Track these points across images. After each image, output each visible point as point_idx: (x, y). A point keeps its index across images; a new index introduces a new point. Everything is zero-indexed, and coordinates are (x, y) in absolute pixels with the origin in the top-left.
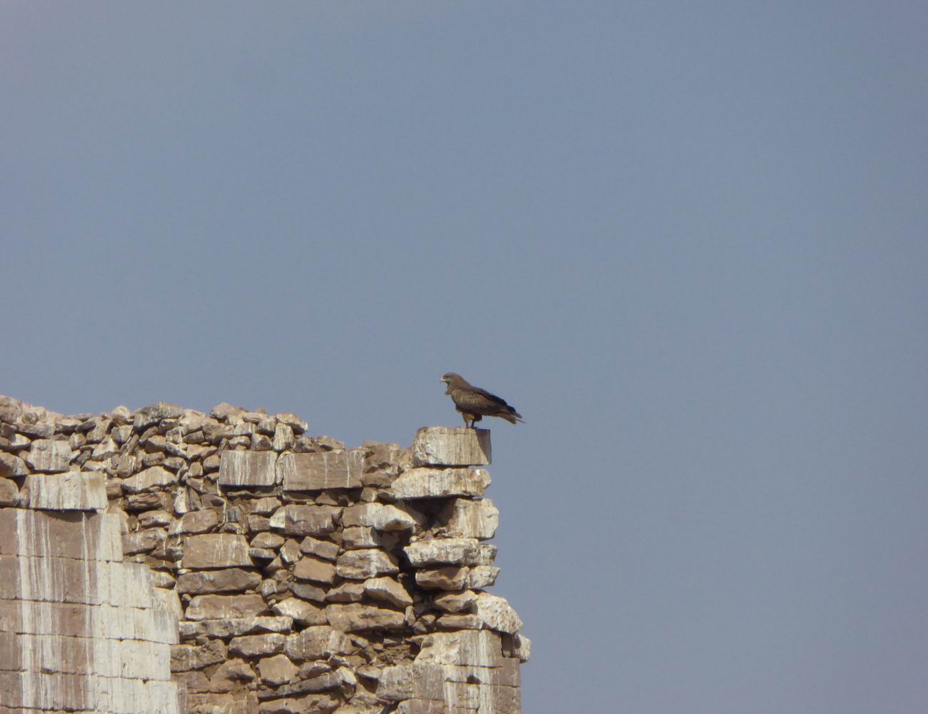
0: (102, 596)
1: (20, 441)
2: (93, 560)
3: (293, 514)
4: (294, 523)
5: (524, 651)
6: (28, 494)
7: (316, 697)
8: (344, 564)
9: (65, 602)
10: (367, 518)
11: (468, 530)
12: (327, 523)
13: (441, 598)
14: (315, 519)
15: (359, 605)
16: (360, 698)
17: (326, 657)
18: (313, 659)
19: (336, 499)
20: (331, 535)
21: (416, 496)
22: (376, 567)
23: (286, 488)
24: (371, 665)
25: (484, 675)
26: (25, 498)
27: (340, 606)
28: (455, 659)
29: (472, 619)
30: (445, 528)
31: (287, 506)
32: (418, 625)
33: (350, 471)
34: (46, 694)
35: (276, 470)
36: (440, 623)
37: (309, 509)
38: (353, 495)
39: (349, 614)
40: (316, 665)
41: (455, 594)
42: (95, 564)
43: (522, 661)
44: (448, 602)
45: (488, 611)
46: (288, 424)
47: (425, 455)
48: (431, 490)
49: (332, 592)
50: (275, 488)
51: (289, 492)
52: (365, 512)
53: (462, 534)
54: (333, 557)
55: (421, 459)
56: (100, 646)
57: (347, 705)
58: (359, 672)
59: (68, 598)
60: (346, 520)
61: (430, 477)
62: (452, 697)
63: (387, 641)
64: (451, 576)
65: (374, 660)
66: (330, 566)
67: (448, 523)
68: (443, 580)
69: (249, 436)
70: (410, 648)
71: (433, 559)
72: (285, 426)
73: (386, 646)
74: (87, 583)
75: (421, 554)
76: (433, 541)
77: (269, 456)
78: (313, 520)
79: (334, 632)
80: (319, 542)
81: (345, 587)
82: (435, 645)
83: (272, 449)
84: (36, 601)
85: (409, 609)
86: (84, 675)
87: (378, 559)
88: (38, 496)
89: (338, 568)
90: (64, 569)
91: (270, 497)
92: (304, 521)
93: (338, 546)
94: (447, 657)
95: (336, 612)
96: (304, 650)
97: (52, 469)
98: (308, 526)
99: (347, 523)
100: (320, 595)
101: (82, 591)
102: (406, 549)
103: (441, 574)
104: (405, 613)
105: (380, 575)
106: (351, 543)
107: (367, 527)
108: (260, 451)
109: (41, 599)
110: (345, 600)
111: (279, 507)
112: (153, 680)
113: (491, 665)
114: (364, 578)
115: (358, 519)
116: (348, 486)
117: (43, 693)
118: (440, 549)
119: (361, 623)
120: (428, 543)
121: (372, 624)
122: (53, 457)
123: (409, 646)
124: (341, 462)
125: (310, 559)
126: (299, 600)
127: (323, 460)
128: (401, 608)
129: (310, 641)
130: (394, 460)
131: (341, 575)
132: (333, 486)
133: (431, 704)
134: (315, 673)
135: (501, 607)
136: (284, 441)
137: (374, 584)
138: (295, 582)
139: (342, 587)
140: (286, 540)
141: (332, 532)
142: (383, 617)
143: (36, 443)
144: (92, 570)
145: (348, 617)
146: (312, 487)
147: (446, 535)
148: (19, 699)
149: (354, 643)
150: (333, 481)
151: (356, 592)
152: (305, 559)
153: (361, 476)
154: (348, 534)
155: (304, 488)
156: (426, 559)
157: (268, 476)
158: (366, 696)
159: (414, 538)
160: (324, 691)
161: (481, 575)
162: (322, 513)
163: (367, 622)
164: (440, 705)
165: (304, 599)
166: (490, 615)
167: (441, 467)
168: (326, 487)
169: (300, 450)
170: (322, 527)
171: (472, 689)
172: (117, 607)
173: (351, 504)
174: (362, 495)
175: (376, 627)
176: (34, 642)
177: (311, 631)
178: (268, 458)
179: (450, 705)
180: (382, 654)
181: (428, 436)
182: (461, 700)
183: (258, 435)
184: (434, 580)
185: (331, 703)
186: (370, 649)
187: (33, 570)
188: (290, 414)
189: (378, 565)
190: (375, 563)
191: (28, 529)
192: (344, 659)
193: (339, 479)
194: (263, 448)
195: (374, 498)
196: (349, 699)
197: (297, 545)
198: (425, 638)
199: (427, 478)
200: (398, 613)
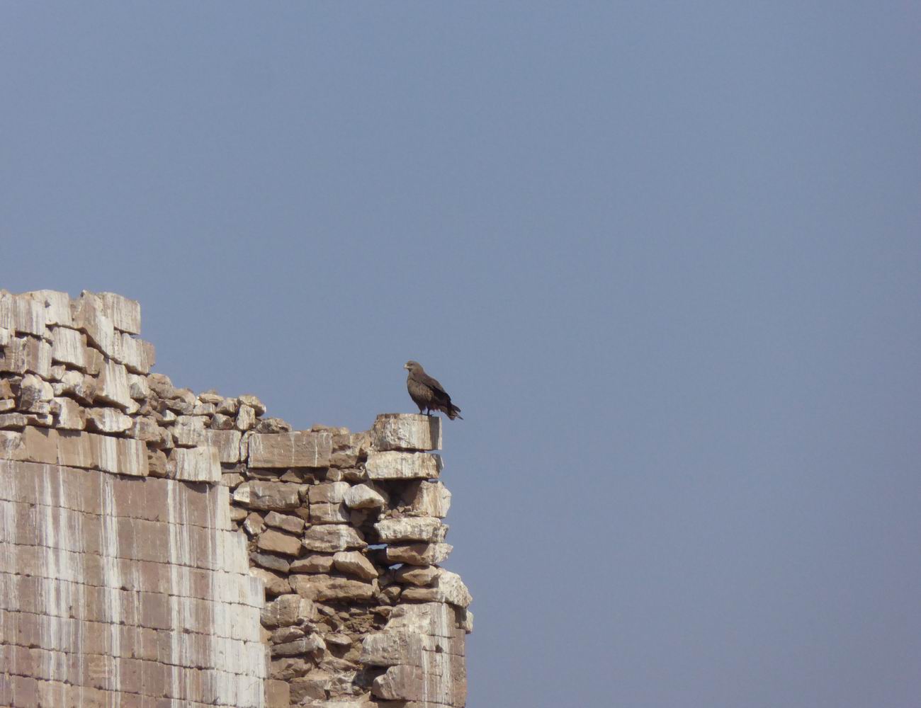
0: (219, 564)
1: (170, 416)
2: (213, 529)
3: (259, 490)
4: (258, 497)
5: (469, 623)
6: (176, 466)
7: (291, 661)
8: (313, 538)
9: (198, 567)
10: (335, 495)
11: (431, 510)
12: (294, 499)
13: (408, 572)
14: (281, 495)
15: (327, 576)
16: (328, 663)
17: (299, 623)
18: (287, 625)
19: (302, 477)
20: (296, 510)
21: (390, 477)
22: (347, 541)
23: (251, 465)
24: (339, 632)
25: (445, 645)
26: (173, 470)
27: (307, 577)
28: (427, 629)
29: (437, 592)
30: (410, 507)
31: (251, 482)
32: (382, 596)
33: (318, 451)
34: (186, 653)
35: (240, 448)
36: (406, 595)
37: (274, 485)
38: (320, 474)
39: (317, 584)
40: (292, 630)
41: (422, 569)
42: (215, 532)
43: (468, 632)
44: (415, 576)
45: (447, 586)
46: (252, 406)
47: (397, 440)
48: (404, 471)
49: (297, 563)
50: (238, 465)
51: (255, 469)
52: (333, 490)
53: (427, 513)
54: (299, 531)
55: (392, 442)
56: (218, 608)
57: (317, 669)
58: (328, 638)
59: (200, 564)
60: (313, 497)
61: (402, 459)
62: (427, 665)
63: (354, 610)
64: (421, 552)
65: (342, 627)
66: (295, 539)
67: (413, 503)
68: (414, 556)
69: (210, 416)
70: (374, 618)
71: (407, 536)
72: (249, 408)
73: (352, 615)
74: (210, 550)
75: (394, 531)
76: (404, 520)
77: (233, 435)
78: (278, 496)
79: (303, 600)
80: (284, 516)
81: (313, 558)
82: (407, 616)
83: (236, 428)
84: (180, 565)
85: (375, 581)
86: (209, 635)
87: (347, 534)
88: (183, 468)
89: (307, 541)
90: (196, 537)
91: (233, 473)
92: (269, 496)
93: (303, 521)
94: (421, 627)
95: (301, 581)
96: (278, 617)
97: (190, 443)
98: (274, 501)
99: (313, 499)
100: (284, 566)
101: (207, 557)
102: (376, 525)
103: (412, 550)
104: (372, 584)
105: (349, 549)
106: (318, 518)
107: (334, 503)
108: (222, 430)
109: (183, 564)
110: (312, 571)
111: (242, 482)
112: (250, 641)
113: (449, 636)
114: (332, 551)
115: (326, 497)
116: (316, 466)
117: (184, 651)
118: (413, 527)
119: (330, 593)
120: (399, 521)
121: (341, 594)
122: (191, 432)
123: (373, 616)
124: (309, 443)
125: (275, 532)
126: (263, 570)
127: (290, 440)
128: (367, 579)
129: (285, 608)
130: (353, 442)
131: (309, 547)
132: (300, 465)
133: (414, 670)
134: (292, 638)
135: (456, 582)
136: (248, 422)
137: (344, 558)
138: (258, 553)
139: (310, 558)
140: (249, 514)
141: (297, 508)
142: (353, 588)
143: (180, 419)
144: (213, 538)
145: (315, 586)
146: (278, 465)
147: (413, 513)
148: (170, 656)
149: (320, 612)
150: (300, 460)
151: (325, 564)
152: (270, 533)
153: (330, 456)
154: (315, 510)
155: (269, 465)
156: (399, 536)
157: (232, 454)
158: (335, 661)
159: (382, 516)
160: (300, 655)
161: (440, 552)
162: (288, 489)
163: (335, 592)
164: (420, 672)
165: (267, 569)
166: (449, 590)
167: (412, 450)
168: (292, 466)
169: (266, 431)
170: (288, 502)
171: (438, 656)
172: (228, 572)
173: (317, 482)
174: (328, 474)
175: (345, 597)
176: (179, 603)
177: (286, 599)
178: (231, 437)
179: (426, 672)
180: (349, 622)
181: (400, 422)
182: (432, 666)
183: (221, 415)
184: (406, 555)
185: (306, 667)
186: (337, 617)
187: (178, 534)
188: (253, 396)
189: (349, 540)
190: (345, 538)
191: (174, 499)
192: (314, 625)
193: (306, 458)
194: (225, 427)
195: (340, 478)
196: (319, 663)
197: (260, 519)
198: (395, 610)
199: (399, 461)
200: (367, 585)
